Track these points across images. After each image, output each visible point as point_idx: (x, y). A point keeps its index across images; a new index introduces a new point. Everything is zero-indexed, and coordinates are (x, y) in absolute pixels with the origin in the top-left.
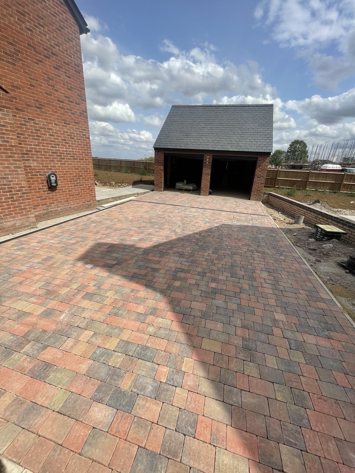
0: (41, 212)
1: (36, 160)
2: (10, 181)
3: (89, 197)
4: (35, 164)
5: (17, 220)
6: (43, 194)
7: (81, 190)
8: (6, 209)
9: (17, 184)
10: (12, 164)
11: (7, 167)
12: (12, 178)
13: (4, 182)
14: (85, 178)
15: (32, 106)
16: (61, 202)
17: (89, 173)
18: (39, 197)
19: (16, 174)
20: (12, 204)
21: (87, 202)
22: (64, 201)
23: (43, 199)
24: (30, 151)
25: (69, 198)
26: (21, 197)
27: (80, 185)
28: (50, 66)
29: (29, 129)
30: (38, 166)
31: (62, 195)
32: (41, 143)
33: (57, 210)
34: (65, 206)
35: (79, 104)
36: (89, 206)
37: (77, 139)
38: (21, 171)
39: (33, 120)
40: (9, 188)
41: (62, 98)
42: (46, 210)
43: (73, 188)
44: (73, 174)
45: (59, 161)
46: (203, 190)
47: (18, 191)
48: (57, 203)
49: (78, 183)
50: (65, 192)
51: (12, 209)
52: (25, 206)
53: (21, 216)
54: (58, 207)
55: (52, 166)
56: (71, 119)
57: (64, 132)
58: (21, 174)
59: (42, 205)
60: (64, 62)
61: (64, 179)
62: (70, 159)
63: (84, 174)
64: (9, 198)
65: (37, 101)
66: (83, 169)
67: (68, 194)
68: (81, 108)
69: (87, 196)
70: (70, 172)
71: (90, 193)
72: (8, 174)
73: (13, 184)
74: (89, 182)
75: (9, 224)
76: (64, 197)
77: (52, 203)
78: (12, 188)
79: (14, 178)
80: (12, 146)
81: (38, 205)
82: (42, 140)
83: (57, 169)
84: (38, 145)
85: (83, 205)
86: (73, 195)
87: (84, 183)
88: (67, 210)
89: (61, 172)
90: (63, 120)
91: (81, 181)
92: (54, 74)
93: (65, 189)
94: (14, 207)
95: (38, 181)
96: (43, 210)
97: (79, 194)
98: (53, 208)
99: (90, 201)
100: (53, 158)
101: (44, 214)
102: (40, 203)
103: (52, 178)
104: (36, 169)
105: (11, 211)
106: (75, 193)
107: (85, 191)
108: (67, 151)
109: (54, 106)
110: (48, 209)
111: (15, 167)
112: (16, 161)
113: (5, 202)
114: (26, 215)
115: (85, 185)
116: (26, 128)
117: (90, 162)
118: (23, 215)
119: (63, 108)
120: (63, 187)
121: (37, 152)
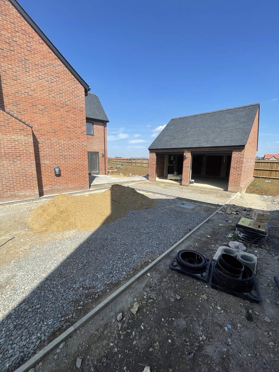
0: (48, 189)
1: (48, 160)
2: (26, 171)
3: (83, 182)
4: (48, 162)
5: (27, 192)
6: (51, 179)
7: (78, 177)
8: (22, 185)
9: (30, 172)
10: (29, 162)
11: (26, 164)
12: (28, 169)
13: (23, 171)
14: (82, 170)
15: (50, 132)
16: (62, 184)
17: (85, 167)
18: (48, 180)
19: (30, 167)
20: (25, 183)
21: (82, 185)
22: (64, 184)
23: (50, 182)
24: (46, 155)
25: (68, 182)
26: (32, 179)
27: (77, 174)
28: (63, 111)
29: (47, 144)
30: (49, 163)
31: (63, 179)
32: (53, 151)
33: (59, 188)
34: (65, 186)
35: (81, 128)
36: (83, 187)
37: (77, 147)
38: (33, 165)
39: (50, 139)
40: (25, 174)
41: (69, 126)
42: (51, 188)
43: (72, 176)
44: (73, 167)
45: (63, 160)
46: (184, 180)
47: (31, 176)
48: (59, 184)
49: (76, 173)
50: (65, 178)
51: (25, 186)
52: (33, 184)
53: (30, 190)
54: (59, 187)
55: (58, 163)
56: (75, 136)
57: (69, 144)
58: (33, 167)
59: (49, 185)
60: (73, 108)
61: (66, 170)
62: (71, 159)
63: (80, 167)
64: (24, 180)
65: (54, 129)
66: (80, 164)
67: (68, 179)
68: (82, 130)
69: (82, 181)
70: (70, 166)
71: (84, 179)
72: (26, 167)
73: (28, 172)
74: (85, 172)
75: (22, 194)
76: (64, 181)
77: (56, 184)
78: (27, 174)
79: (29, 169)
80: (30, 153)
81: (47, 185)
82: (54, 149)
83: (62, 165)
84: (51, 152)
85: (78, 186)
86: (71, 180)
87: (80, 173)
88: (66, 189)
89: (64, 166)
90: (69, 137)
91: (78, 171)
92: (66, 115)
93: (66, 176)
94: (27, 185)
95: (48, 171)
96: (49, 188)
97: (76, 180)
98: (56, 187)
99: (84, 184)
100: (60, 159)
101: (50, 190)
102: (48, 183)
103: (56, 170)
104: (48, 165)
105: (24, 187)
106: (72, 179)
107: (81, 178)
108: (69, 154)
109: (63, 131)
110: (53, 188)
111: (30, 164)
112: (31, 160)
113: (22, 182)
114: (33, 189)
115: (81, 174)
116: (45, 144)
117: (86, 160)
118: (31, 190)
119: (69, 131)
120: (65, 175)
121: (50, 155)
